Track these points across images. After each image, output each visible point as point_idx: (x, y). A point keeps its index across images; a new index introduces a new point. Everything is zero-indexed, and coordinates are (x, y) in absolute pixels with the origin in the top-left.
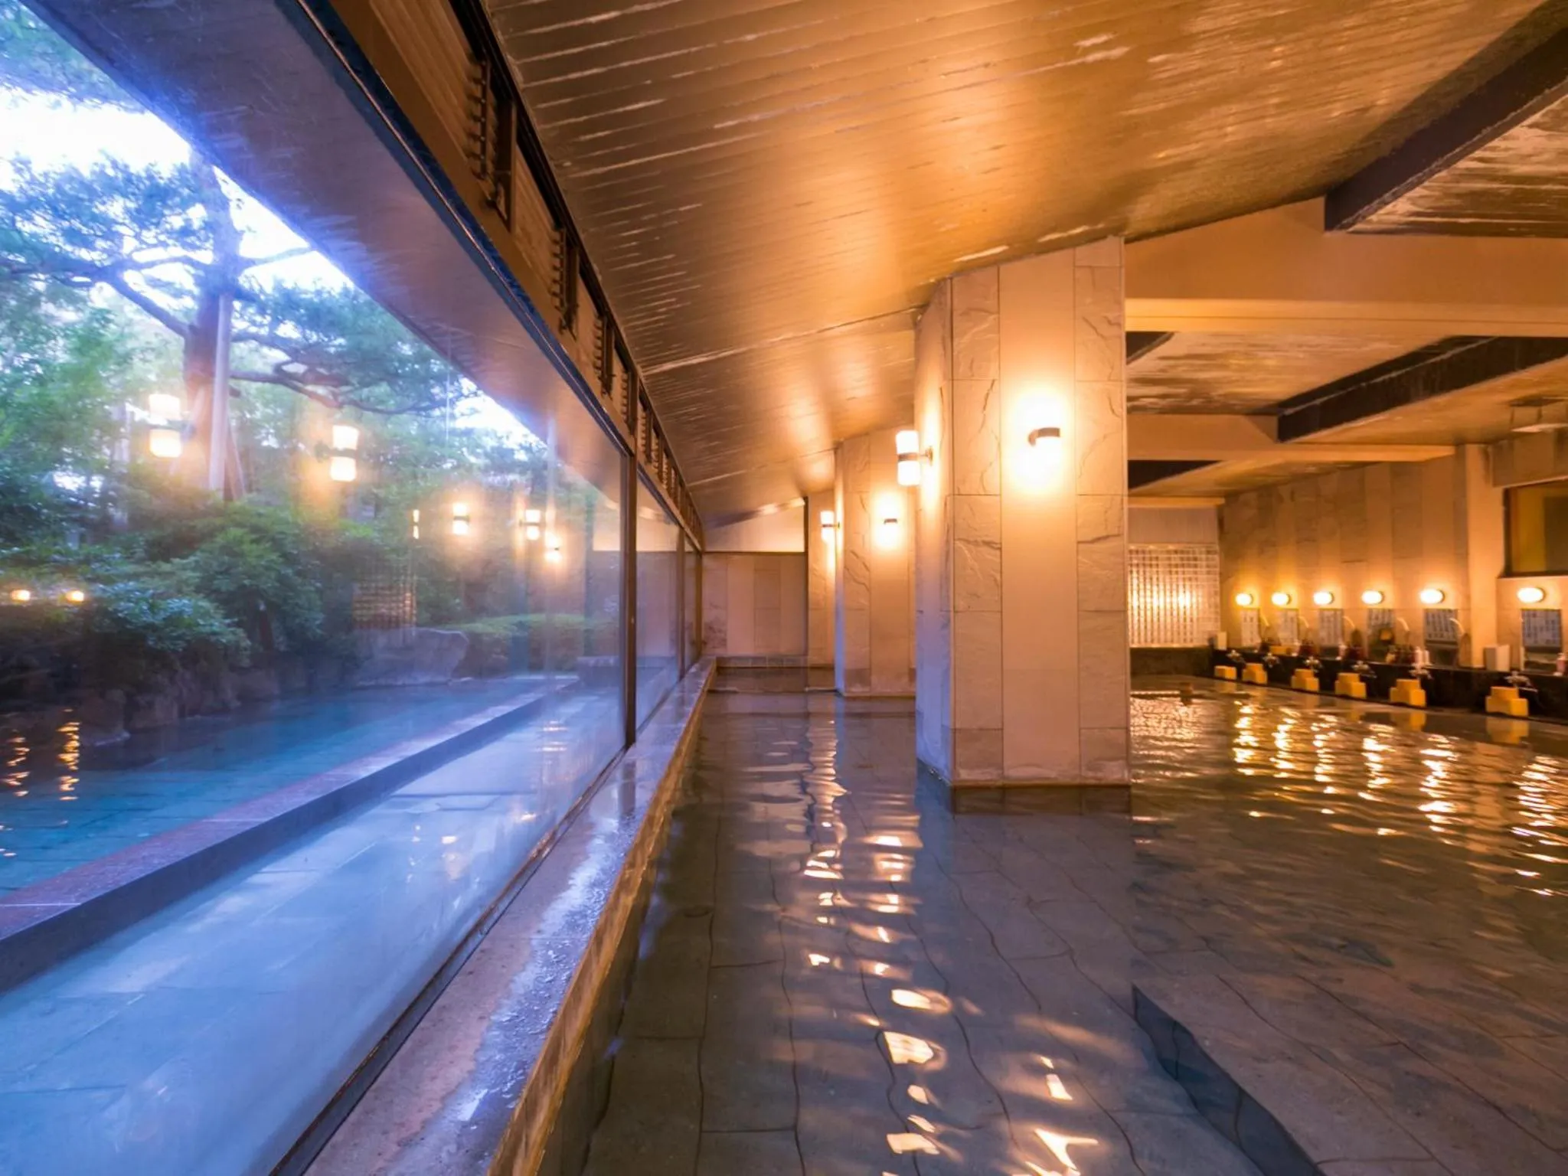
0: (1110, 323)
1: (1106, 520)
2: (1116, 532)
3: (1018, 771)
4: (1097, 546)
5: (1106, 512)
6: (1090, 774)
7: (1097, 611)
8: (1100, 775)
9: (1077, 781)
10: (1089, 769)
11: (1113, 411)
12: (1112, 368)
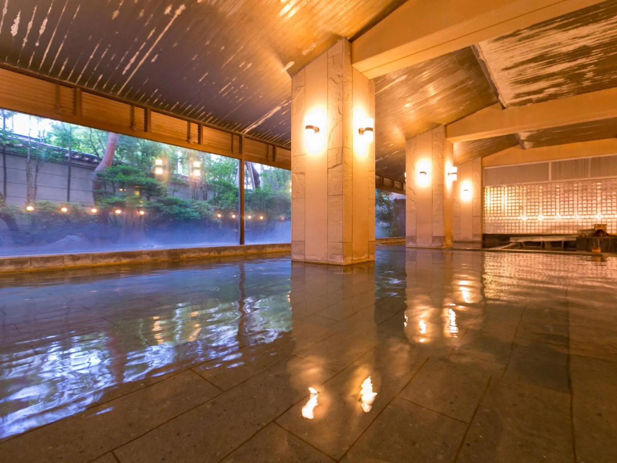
0: (339, 76)
1: (337, 158)
2: (340, 163)
3: (310, 258)
4: (335, 169)
5: (337, 155)
6: (331, 260)
7: (334, 195)
8: (334, 260)
9: (326, 262)
10: (330, 258)
11: (340, 113)
12: (340, 95)
